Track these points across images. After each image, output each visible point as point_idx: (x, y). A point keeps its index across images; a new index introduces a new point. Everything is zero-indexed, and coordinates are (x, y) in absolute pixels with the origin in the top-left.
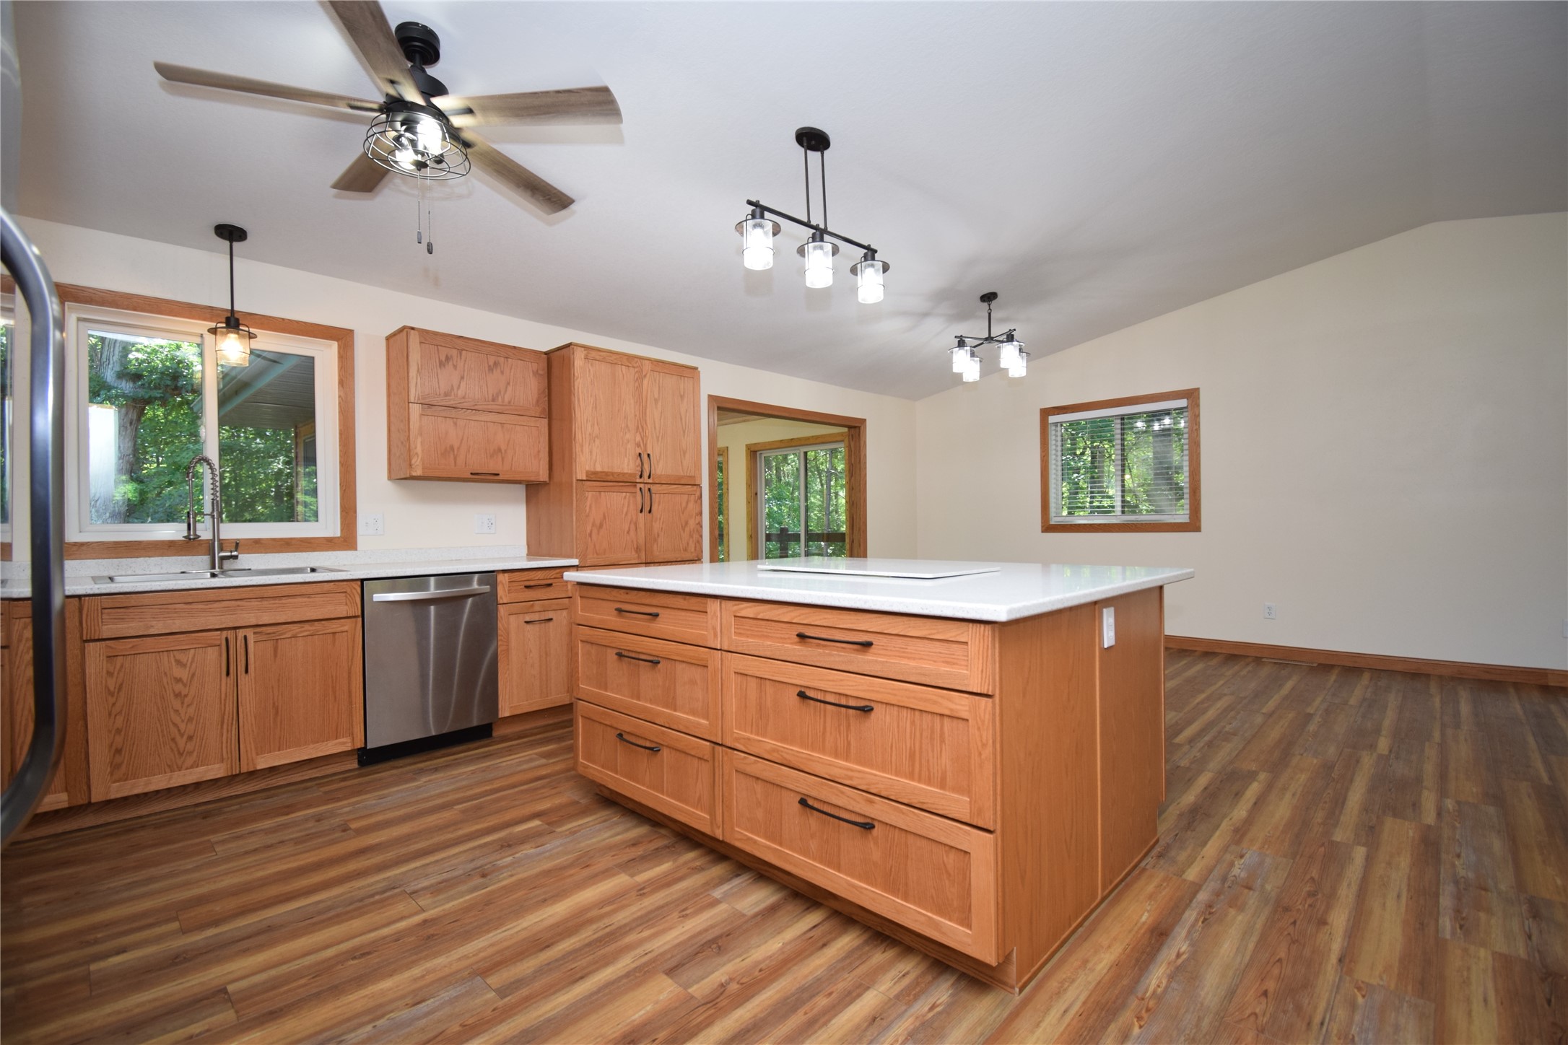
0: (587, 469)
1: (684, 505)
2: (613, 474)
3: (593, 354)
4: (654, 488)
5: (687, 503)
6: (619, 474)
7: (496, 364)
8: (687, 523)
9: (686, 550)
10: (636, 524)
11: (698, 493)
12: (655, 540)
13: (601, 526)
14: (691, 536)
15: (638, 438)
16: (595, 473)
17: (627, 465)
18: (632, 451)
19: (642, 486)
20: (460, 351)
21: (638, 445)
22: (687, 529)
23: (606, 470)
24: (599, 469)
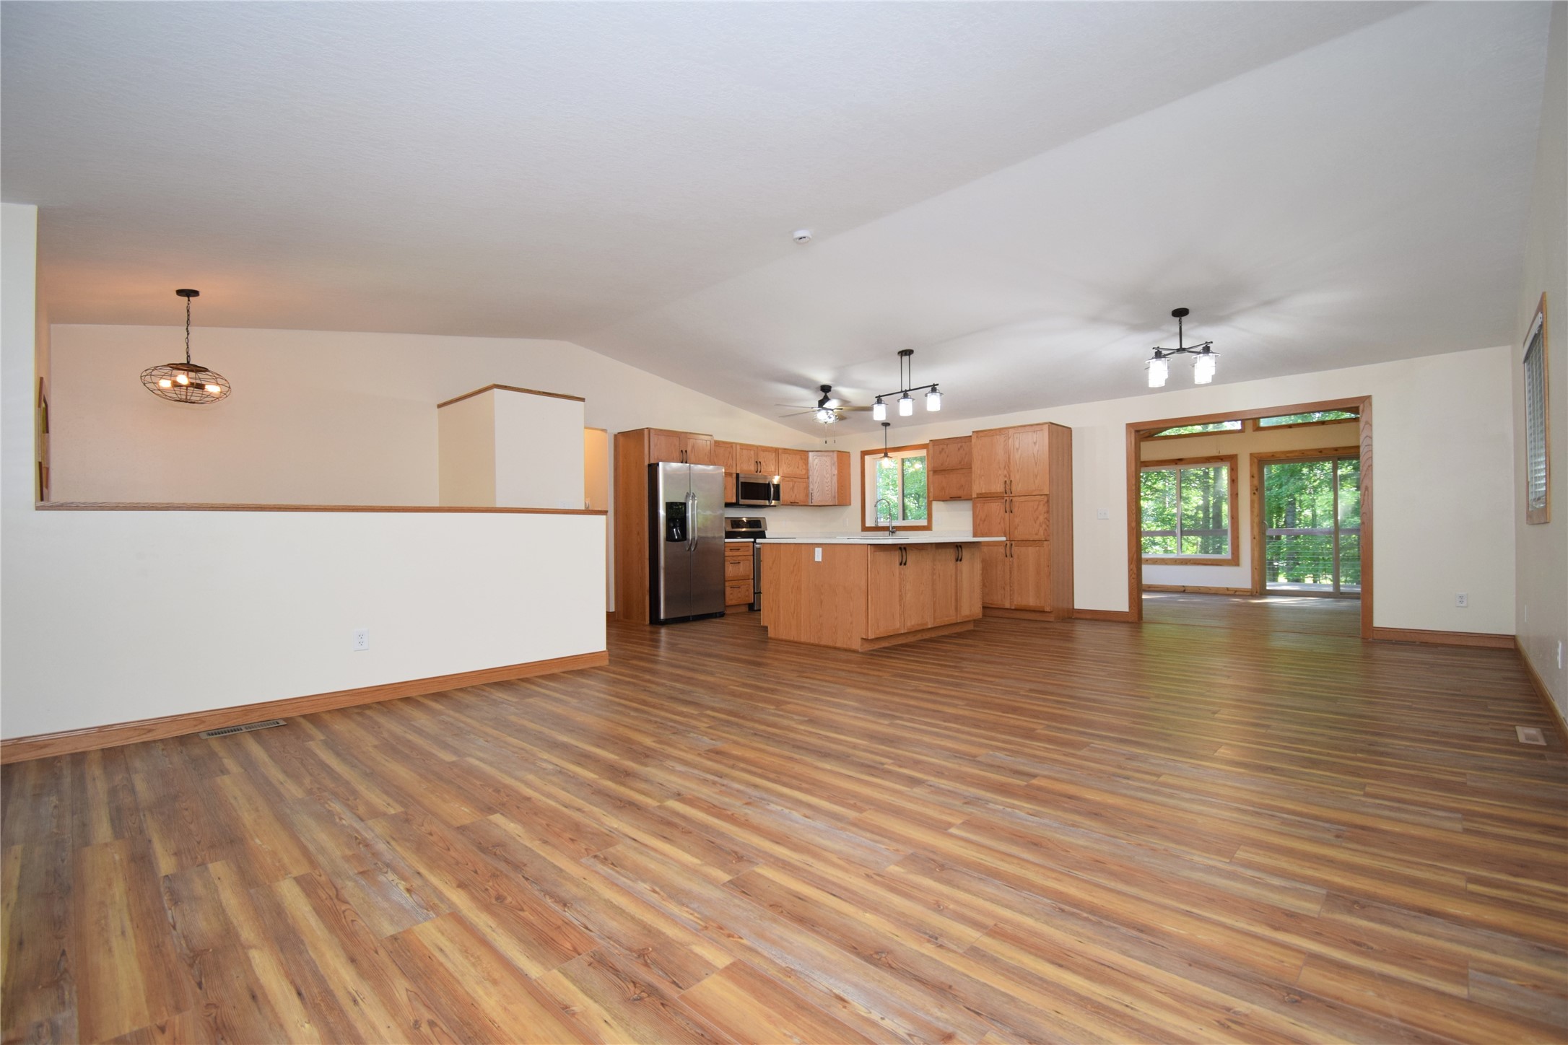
0: (978, 492)
1: (1035, 507)
2: (990, 493)
3: (981, 434)
4: (1014, 499)
5: (1038, 505)
6: (994, 493)
7: (961, 447)
8: (1038, 518)
9: (1037, 534)
10: (1004, 519)
11: (1046, 500)
12: (1016, 528)
13: (985, 520)
14: (1041, 526)
15: (1006, 472)
16: (981, 494)
17: (999, 488)
18: (1002, 479)
19: (1007, 498)
20: (947, 445)
21: (1005, 476)
22: (1038, 522)
23: (988, 492)
24: (984, 492)
